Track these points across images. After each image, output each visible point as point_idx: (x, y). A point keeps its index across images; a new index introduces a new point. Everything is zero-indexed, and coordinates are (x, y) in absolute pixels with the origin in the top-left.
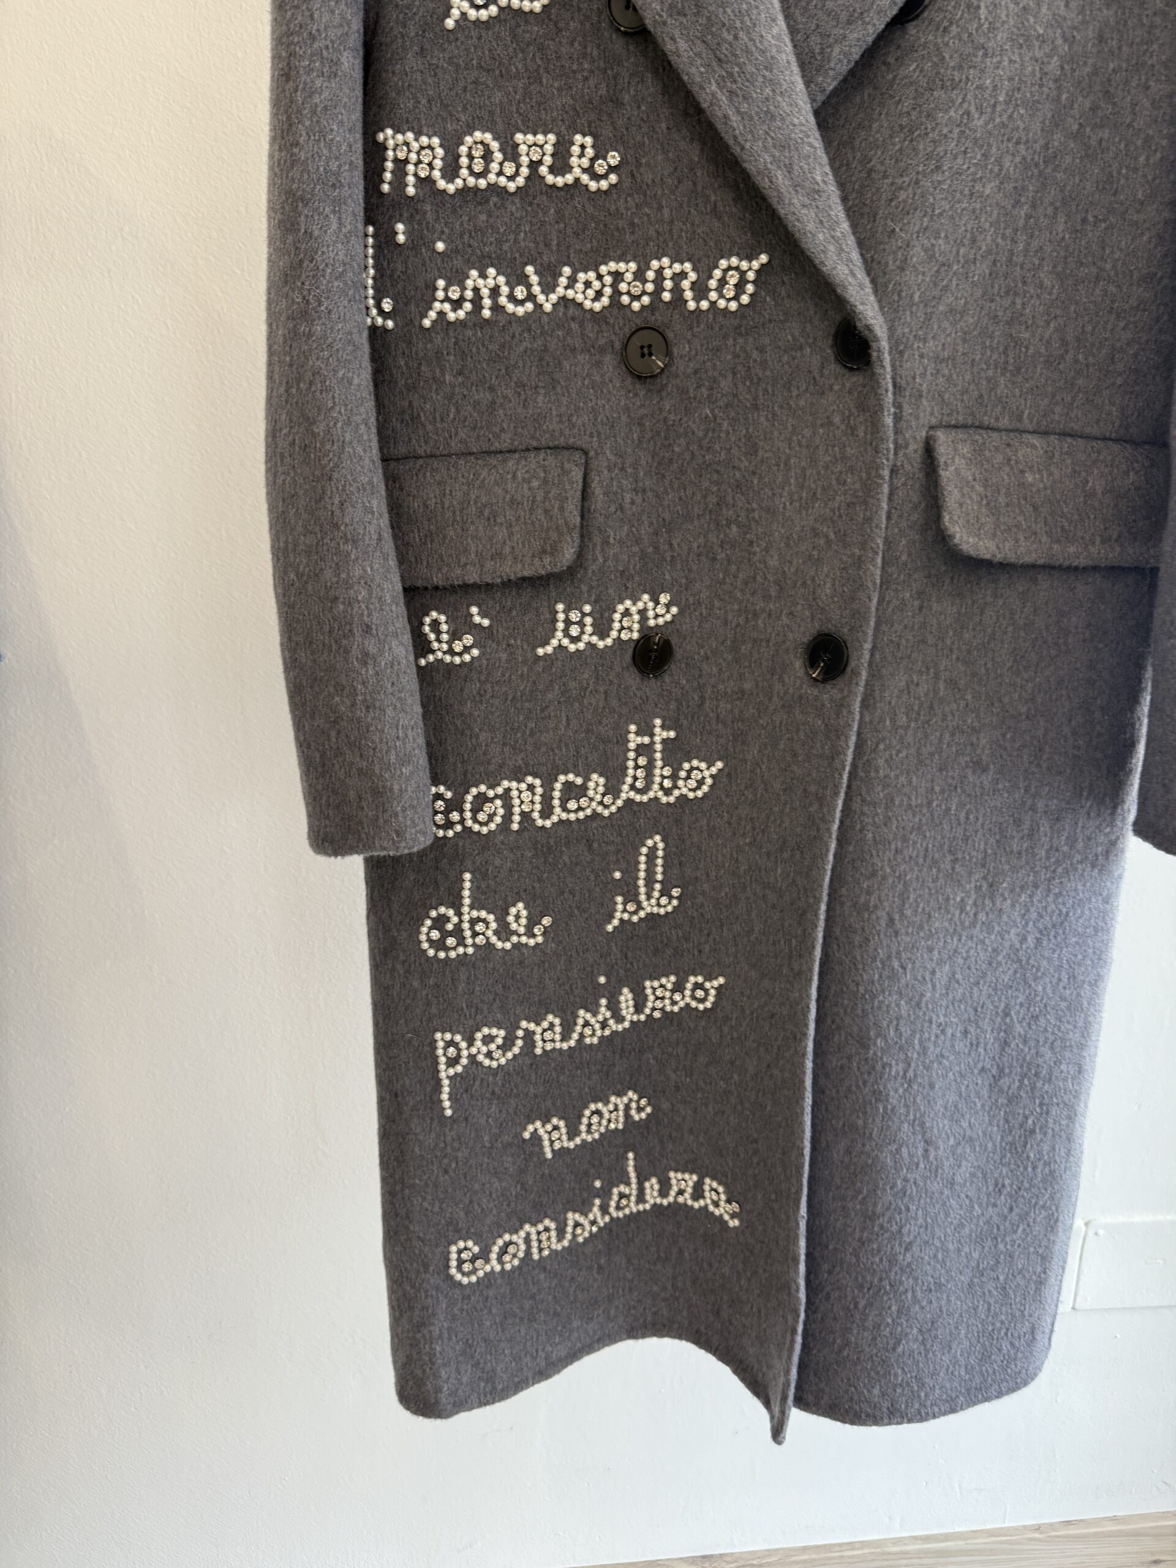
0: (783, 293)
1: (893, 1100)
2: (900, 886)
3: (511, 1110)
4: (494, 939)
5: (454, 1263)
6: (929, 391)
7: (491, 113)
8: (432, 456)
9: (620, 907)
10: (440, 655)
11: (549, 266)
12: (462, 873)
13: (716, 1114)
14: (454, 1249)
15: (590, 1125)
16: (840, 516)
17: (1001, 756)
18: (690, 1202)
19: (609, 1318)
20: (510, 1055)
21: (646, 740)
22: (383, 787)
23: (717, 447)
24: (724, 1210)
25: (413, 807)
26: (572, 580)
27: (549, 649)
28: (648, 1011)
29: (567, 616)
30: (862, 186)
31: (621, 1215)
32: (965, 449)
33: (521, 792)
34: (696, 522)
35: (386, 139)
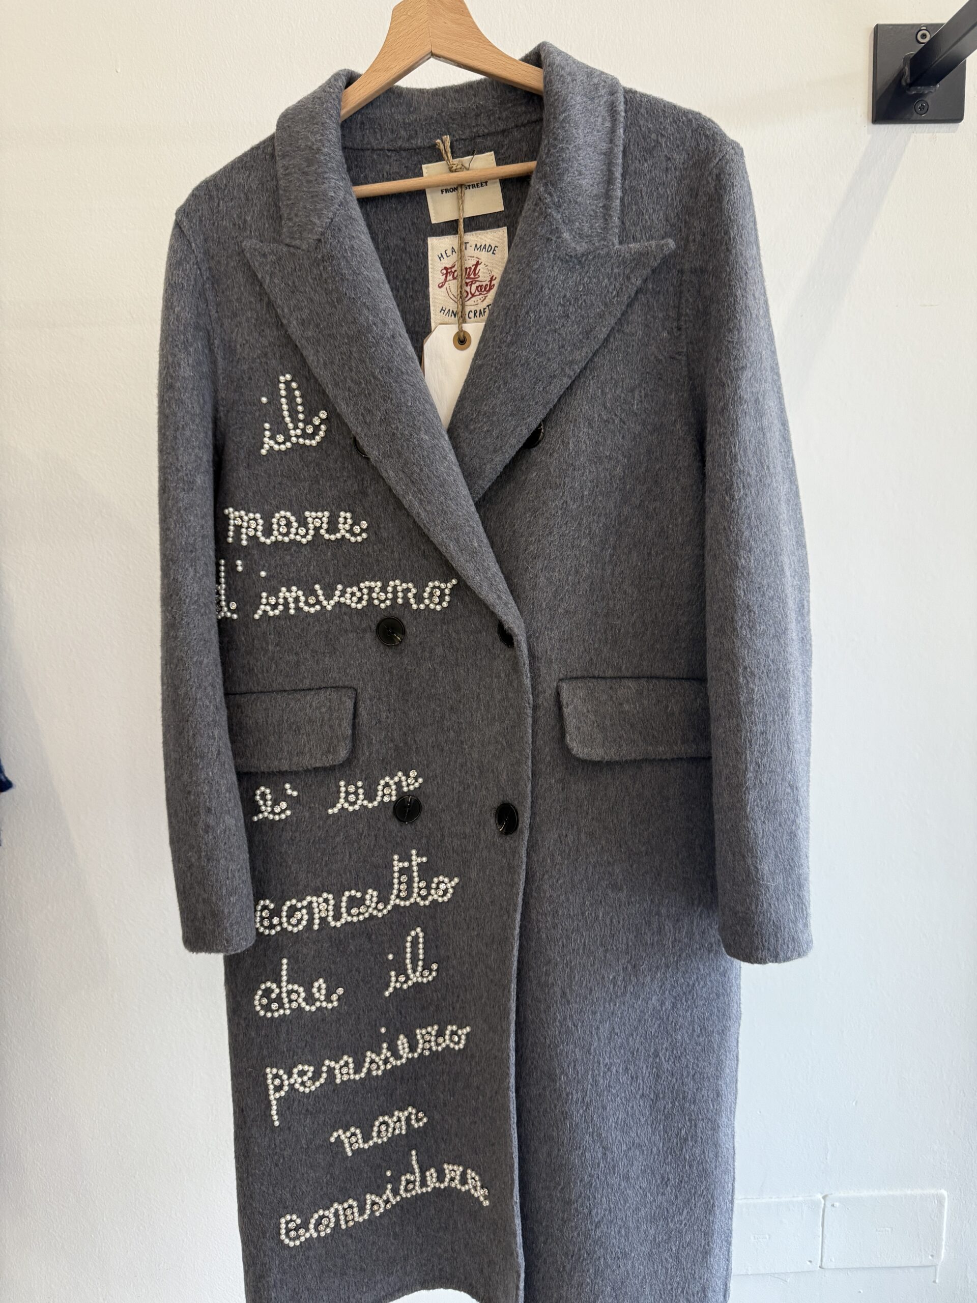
0: (467, 600)
1: (576, 1119)
2: (568, 970)
3: (320, 1122)
4: (303, 1004)
5: (283, 1231)
6: (557, 659)
7: (291, 501)
8: (261, 692)
9: (393, 979)
10: (266, 814)
11: (329, 584)
12: (281, 959)
13: (471, 1123)
14: (283, 1220)
15: (379, 1132)
16: (508, 733)
17: (631, 880)
18: (459, 1187)
19: (406, 1273)
20: (318, 1084)
21: (406, 864)
22: (218, 911)
23: (437, 685)
24: (480, 1193)
25: (237, 923)
26: (350, 766)
27: (336, 810)
28: (419, 1051)
29: (347, 789)
30: (510, 539)
31: (409, 1195)
32: (582, 693)
33: (319, 904)
34: (430, 727)
35: (229, 513)
